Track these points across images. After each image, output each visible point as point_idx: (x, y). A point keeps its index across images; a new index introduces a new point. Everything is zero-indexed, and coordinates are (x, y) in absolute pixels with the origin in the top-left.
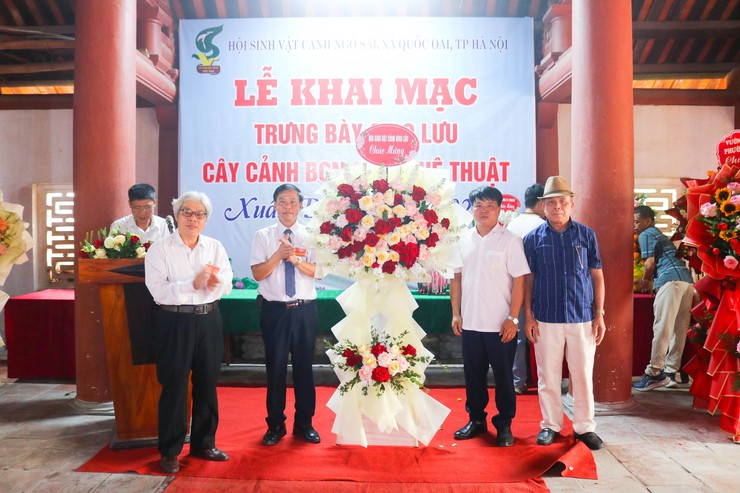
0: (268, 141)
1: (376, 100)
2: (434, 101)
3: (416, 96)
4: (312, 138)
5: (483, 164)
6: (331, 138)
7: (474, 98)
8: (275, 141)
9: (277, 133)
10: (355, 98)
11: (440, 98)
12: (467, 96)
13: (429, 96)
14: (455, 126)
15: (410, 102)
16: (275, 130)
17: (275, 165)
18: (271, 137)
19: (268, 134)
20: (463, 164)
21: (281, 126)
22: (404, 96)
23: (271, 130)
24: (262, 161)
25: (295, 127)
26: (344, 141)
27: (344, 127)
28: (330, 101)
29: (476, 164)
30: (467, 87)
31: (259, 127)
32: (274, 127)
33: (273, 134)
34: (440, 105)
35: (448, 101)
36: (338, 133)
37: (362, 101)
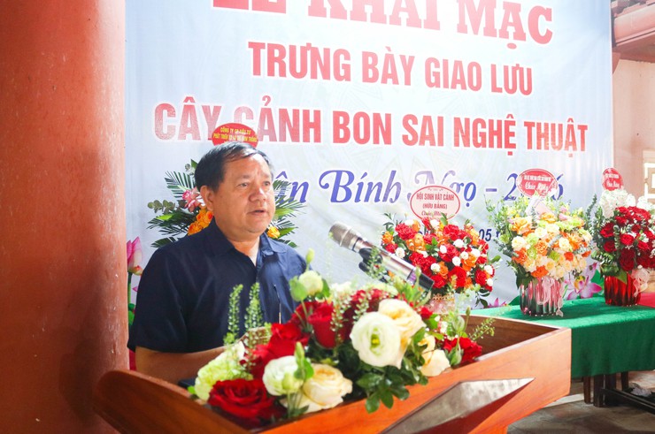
0: (271, 73)
1: (433, 23)
2: (504, 34)
3: (483, 24)
4: (342, 73)
5: (561, 126)
6: (371, 74)
7: (549, 34)
8: (283, 74)
9: (287, 60)
10: (404, 16)
11: (511, 30)
12: (542, 33)
13: (498, 26)
14: (529, 71)
15: (476, 31)
16: (283, 54)
17: (283, 113)
18: (277, 65)
19: (271, 60)
20: (539, 125)
21: (293, 48)
22: (468, 22)
23: (277, 53)
24: (262, 104)
25: (315, 51)
26: (390, 81)
27: (389, 58)
28: (369, 17)
29: (553, 125)
30: (542, 18)
31: (257, 47)
32: (281, 48)
33: (280, 60)
34: (511, 40)
35: (520, 35)
36: (380, 67)
37: (414, 22)
